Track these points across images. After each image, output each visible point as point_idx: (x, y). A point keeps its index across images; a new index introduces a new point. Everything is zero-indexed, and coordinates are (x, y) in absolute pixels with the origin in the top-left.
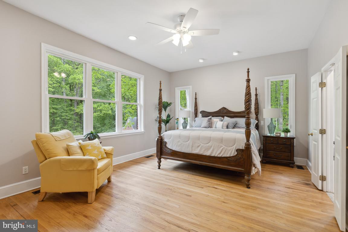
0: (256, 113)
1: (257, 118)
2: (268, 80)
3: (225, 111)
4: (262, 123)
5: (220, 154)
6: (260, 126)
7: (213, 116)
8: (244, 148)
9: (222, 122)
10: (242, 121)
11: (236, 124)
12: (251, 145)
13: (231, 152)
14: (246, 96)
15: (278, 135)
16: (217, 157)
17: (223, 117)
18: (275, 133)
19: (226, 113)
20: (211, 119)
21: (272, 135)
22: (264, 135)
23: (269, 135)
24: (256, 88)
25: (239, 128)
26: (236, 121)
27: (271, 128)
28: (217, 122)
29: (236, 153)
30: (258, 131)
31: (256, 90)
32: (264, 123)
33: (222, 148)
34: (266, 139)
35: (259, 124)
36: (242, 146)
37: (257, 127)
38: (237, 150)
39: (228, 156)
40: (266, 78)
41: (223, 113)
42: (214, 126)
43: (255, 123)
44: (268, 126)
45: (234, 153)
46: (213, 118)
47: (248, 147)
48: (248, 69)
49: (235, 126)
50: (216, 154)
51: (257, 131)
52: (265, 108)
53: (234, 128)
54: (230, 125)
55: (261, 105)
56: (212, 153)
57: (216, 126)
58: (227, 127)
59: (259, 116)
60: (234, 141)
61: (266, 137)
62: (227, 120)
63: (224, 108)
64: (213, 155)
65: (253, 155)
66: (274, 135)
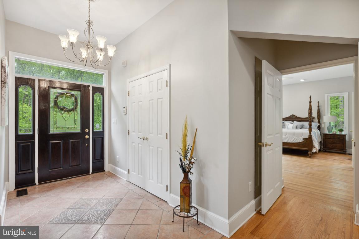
0: (318, 119)
1: (319, 122)
2: (328, 96)
3: (294, 117)
4: (323, 125)
5: (293, 141)
6: (321, 128)
7: (285, 121)
8: (308, 138)
9: (292, 125)
10: (306, 124)
11: (303, 126)
12: (312, 136)
13: (300, 140)
14: (309, 110)
15: (335, 133)
16: (292, 143)
17: (293, 121)
18: (332, 132)
19: (294, 119)
20: (284, 122)
21: (330, 133)
22: (324, 133)
23: (328, 133)
24: (318, 102)
25: (305, 128)
26: (302, 124)
27: (329, 129)
28: (288, 124)
29: (303, 140)
30: (320, 131)
31: (318, 103)
32: (325, 125)
33: (294, 138)
34: (325, 136)
35: (321, 126)
36: (307, 137)
37: (319, 128)
38: (304, 139)
39: (298, 142)
40: (326, 95)
41: (292, 118)
42: (286, 127)
43: (317, 126)
44: (327, 128)
45: (302, 140)
46: (285, 122)
47: (310, 137)
48: (310, 96)
49: (302, 127)
50: (290, 141)
51: (318, 130)
52: (325, 115)
53: (301, 128)
54: (299, 126)
55: (322, 113)
56: (288, 141)
57: (288, 127)
58: (296, 128)
59: (320, 120)
60: (302, 134)
61: (325, 135)
62: (296, 123)
63: (293, 115)
64: (289, 142)
65: (313, 141)
66: (332, 133)
